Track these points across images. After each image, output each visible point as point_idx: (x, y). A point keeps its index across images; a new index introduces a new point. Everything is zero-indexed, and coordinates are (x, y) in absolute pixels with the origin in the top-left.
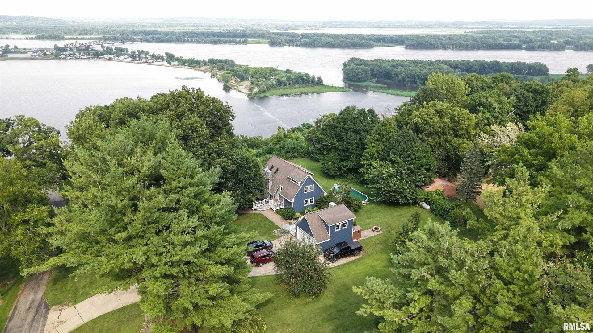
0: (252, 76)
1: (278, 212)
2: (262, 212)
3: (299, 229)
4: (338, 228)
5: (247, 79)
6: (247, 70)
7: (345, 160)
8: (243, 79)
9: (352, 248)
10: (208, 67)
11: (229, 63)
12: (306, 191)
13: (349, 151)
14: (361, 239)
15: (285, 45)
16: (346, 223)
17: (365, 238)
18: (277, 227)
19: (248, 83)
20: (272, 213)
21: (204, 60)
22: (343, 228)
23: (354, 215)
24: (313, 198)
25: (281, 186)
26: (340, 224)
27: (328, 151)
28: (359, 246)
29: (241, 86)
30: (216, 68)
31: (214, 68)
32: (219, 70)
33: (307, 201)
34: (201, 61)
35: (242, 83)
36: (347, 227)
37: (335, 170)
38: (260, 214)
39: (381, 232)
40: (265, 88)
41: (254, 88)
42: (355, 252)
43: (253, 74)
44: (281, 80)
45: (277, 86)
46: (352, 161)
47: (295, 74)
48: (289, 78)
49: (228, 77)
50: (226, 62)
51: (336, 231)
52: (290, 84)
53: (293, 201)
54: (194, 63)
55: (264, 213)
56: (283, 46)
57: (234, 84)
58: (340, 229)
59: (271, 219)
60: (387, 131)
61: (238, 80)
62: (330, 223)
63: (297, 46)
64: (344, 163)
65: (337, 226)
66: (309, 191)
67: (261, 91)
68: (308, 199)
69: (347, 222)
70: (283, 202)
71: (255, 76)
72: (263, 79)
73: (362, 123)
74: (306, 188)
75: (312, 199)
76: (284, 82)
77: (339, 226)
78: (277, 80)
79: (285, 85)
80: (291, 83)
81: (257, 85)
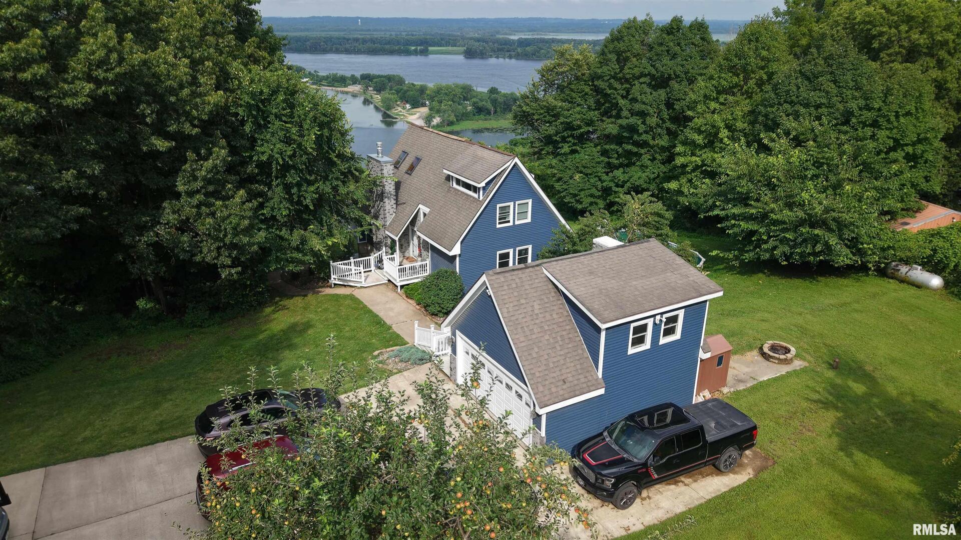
0: (432, 99)
1: (409, 291)
2: (357, 293)
3: (462, 341)
4: (639, 341)
5: (424, 105)
6: (422, 90)
7: (621, 165)
8: (416, 104)
9: (710, 438)
10: (359, 86)
11: (394, 80)
12: (504, 219)
13: (636, 137)
14: (725, 390)
15: (491, 56)
16: (674, 319)
17: (741, 387)
18: (396, 340)
19: (424, 110)
20: (391, 294)
21: (353, 76)
22: (663, 341)
23: (712, 284)
24: (530, 247)
25: (424, 209)
26: (650, 322)
27: (574, 144)
28: (741, 426)
29: (412, 114)
30: (371, 89)
31: (370, 89)
32: (377, 91)
33: (506, 256)
34: (347, 78)
35: (415, 110)
36: (677, 336)
37: (592, 196)
38: (352, 297)
39: (798, 364)
40: (452, 118)
41: (434, 117)
42: (724, 457)
43: (434, 94)
44: (480, 104)
45: (474, 115)
46: (643, 167)
47: (505, 95)
48: (494, 102)
49: (391, 100)
50: (389, 78)
51: (631, 351)
52: (495, 112)
53: (456, 250)
54: (337, 81)
55: (363, 296)
56: (487, 58)
57: (401, 111)
58: (647, 346)
59: (381, 314)
60: (763, 59)
61: (408, 106)
62: (606, 314)
63: (510, 57)
64: (618, 173)
65: (637, 330)
66: (513, 220)
67: (446, 122)
68: (511, 251)
69: (681, 314)
70: (428, 262)
71: (436, 99)
72: (450, 103)
73: (674, 57)
74: (505, 210)
75: (527, 250)
76: (487, 109)
77: (644, 328)
78: (474, 104)
79: (489, 113)
80: (498, 110)
81: (438, 111)
